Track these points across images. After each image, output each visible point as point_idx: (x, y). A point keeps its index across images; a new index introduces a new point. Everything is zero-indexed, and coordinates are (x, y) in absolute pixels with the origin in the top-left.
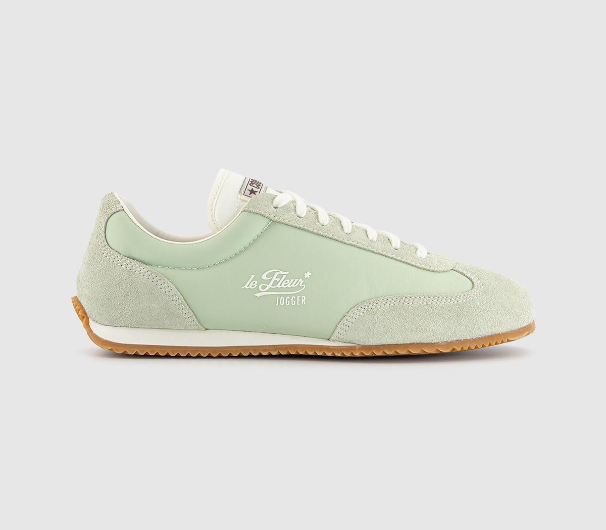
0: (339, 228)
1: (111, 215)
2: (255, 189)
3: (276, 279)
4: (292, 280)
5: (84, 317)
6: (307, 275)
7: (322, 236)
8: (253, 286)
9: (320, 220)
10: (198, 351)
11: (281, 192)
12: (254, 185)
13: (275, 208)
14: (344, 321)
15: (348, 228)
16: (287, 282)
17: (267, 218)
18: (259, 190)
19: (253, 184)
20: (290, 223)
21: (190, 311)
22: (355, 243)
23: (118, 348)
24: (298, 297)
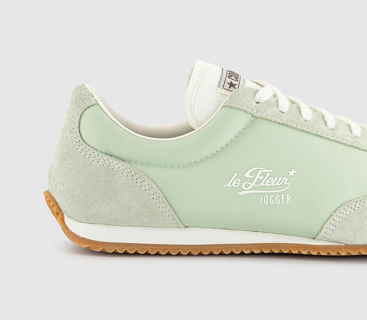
0: (322, 123)
1: (85, 110)
2: (234, 82)
3: (260, 177)
4: (276, 179)
5: (59, 213)
6: (292, 173)
7: (306, 132)
8: (236, 185)
9: (303, 115)
10: (178, 249)
11: (262, 86)
12: (233, 78)
13: (257, 103)
14: (330, 221)
15: (331, 124)
16: (271, 180)
17: (250, 113)
18: (237, 83)
19: (231, 76)
20: (273, 119)
21: (171, 209)
22: (339, 139)
23: (96, 246)
24: (283, 196)
